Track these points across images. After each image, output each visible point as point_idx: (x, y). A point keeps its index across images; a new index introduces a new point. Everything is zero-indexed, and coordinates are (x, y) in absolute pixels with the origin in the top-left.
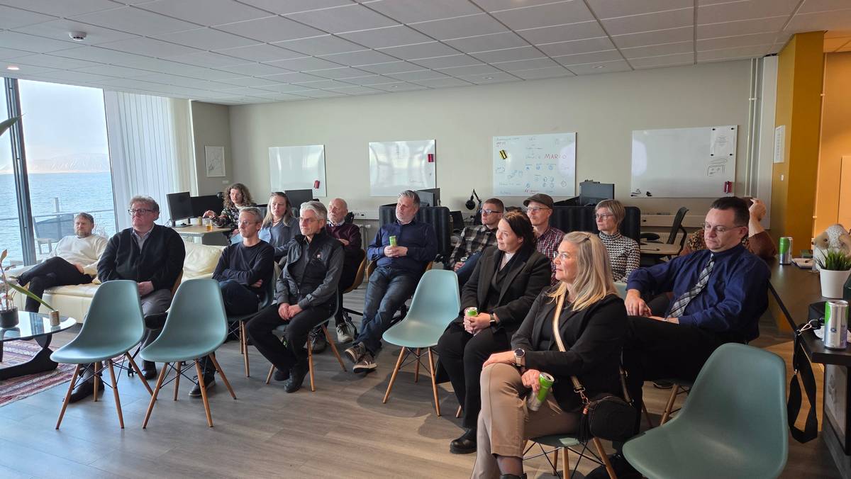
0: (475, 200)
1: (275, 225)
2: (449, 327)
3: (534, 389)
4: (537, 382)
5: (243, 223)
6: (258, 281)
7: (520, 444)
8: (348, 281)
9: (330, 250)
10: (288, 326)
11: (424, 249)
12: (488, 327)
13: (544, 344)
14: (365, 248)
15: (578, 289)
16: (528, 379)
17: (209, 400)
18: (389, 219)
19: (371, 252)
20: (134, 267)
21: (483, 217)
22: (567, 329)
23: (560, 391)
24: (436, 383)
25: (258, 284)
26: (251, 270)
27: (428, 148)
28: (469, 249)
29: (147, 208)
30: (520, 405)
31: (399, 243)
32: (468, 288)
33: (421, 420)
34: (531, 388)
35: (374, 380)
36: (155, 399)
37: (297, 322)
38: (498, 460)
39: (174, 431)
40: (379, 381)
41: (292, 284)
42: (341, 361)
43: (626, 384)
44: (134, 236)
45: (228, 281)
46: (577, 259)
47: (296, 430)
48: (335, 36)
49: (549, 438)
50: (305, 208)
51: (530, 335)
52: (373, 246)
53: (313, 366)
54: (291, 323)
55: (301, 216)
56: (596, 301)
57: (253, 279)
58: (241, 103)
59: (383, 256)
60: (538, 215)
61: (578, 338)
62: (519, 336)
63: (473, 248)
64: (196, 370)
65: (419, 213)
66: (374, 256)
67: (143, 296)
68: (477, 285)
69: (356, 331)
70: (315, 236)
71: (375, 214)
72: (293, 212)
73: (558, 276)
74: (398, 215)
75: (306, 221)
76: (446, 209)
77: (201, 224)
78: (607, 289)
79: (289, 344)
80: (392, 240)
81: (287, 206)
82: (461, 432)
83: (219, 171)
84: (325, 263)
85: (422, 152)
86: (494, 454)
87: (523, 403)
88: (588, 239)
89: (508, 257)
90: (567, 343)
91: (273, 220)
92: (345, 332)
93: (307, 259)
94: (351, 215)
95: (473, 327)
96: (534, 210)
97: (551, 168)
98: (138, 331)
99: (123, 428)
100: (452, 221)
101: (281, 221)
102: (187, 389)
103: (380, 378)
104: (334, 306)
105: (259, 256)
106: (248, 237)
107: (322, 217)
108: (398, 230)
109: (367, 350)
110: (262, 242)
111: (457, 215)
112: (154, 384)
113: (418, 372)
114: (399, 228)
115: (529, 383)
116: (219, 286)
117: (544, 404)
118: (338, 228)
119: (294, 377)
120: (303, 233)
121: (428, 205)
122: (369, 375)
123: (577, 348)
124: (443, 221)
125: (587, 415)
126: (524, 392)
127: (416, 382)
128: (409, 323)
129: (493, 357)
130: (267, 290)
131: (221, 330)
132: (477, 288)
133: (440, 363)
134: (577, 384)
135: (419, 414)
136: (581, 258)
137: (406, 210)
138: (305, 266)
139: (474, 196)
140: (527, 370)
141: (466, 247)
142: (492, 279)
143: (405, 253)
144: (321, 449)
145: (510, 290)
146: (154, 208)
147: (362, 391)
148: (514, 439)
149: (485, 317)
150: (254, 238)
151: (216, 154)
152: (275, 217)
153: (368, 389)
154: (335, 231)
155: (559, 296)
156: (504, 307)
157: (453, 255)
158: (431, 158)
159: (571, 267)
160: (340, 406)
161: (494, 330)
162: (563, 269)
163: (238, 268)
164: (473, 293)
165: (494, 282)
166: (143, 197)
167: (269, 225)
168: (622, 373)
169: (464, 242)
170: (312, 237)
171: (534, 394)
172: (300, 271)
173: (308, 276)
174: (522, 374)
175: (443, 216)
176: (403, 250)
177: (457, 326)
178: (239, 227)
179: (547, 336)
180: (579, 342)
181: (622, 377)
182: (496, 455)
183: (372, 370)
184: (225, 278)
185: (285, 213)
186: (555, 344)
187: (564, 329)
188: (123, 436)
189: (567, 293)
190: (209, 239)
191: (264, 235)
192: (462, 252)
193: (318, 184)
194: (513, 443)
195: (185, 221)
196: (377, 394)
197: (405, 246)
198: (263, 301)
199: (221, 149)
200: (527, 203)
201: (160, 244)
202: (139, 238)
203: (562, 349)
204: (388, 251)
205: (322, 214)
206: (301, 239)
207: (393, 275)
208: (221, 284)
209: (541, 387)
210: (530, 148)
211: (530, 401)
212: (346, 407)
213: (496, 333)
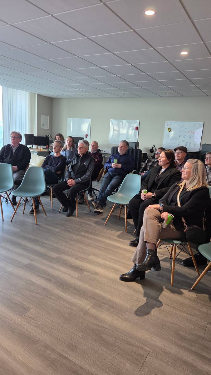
0: (154, 149)
1: (67, 150)
2: (134, 197)
3: (165, 219)
4: (166, 217)
5: (55, 147)
6: (59, 171)
7: (156, 239)
8: (95, 176)
9: (89, 161)
10: (69, 190)
11: (129, 166)
12: (151, 198)
13: (172, 203)
14: (104, 163)
15: (190, 183)
16: (163, 215)
17: (37, 215)
18: (115, 153)
19: (106, 165)
20: (11, 159)
21: (156, 155)
22: (183, 198)
23: (176, 222)
24: (126, 219)
25: (59, 172)
26: (56, 166)
27: (136, 125)
28: (148, 169)
29: (17, 137)
30: (158, 225)
31: (118, 162)
32: (144, 182)
33: (119, 233)
34: (164, 219)
35: (102, 216)
36: (15, 212)
37: (73, 189)
38: (147, 244)
39: (23, 224)
40: (104, 217)
41: (72, 173)
42: (89, 208)
43: (204, 223)
44: (12, 147)
45: (47, 169)
46: (191, 170)
47: (69, 230)
48: (101, 68)
49: (168, 240)
50: (80, 143)
51: (167, 200)
52: (107, 163)
53: (78, 208)
54: (71, 188)
55: (78, 146)
56: (197, 188)
57: (57, 170)
58: (58, 97)
59: (111, 167)
60: (180, 155)
61: (187, 202)
62: (162, 200)
63: (150, 168)
64: (32, 203)
65: (128, 150)
66: (107, 167)
67: (14, 172)
68: (148, 181)
69: (96, 197)
70: (84, 155)
71: (109, 151)
72: (75, 146)
73: (182, 177)
74: (119, 151)
75: (80, 148)
76: (141, 151)
77: (37, 148)
78: (202, 184)
79: (69, 197)
80: (115, 161)
81: (73, 142)
82: (134, 239)
83: (46, 127)
84: (87, 166)
85: (133, 126)
86: (145, 241)
87: (160, 224)
88: (197, 162)
89: (163, 170)
90: (182, 203)
91: (67, 148)
92: (91, 197)
93: (79, 164)
94: (99, 150)
95: (145, 197)
96: (178, 153)
97: (190, 137)
98: (11, 185)
99: (3, 220)
100: (142, 156)
101: (70, 149)
102: (28, 209)
103: (104, 216)
104: (89, 184)
105: (60, 161)
106: (56, 153)
107: (87, 147)
108: (119, 157)
109: (100, 204)
110: (62, 156)
111: (145, 155)
112: (16, 207)
113: (120, 215)
114: (119, 156)
115: (163, 217)
116: (43, 170)
117: (168, 226)
118: (93, 154)
119: (70, 211)
120: (79, 153)
121: (133, 148)
122: (100, 214)
123: (186, 206)
124: (138, 156)
125: (185, 232)
126: (161, 220)
127: (119, 219)
128: (119, 194)
129: (150, 206)
130: (62, 175)
131: (42, 188)
132: (148, 183)
133: (129, 211)
134: (183, 220)
135: (118, 231)
136: (193, 169)
137: (123, 148)
138: (78, 167)
139: (154, 147)
140: (163, 212)
141: (147, 168)
142: (155, 179)
143: (120, 167)
144: (78, 238)
145: (162, 183)
146: (20, 137)
147: (96, 220)
148: (154, 237)
149: (150, 194)
150: (59, 153)
151: (45, 119)
152: (68, 147)
153: (99, 219)
154: (92, 155)
155: (182, 185)
156: (159, 190)
157: (141, 170)
158: (137, 128)
159: (189, 173)
160: (87, 224)
161: (153, 199)
162: (185, 174)
163: (51, 165)
164: (146, 184)
165: (156, 180)
166: (16, 132)
167: (65, 150)
168: (203, 219)
169: (146, 165)
170: (82, 155)
171: (165, 221)
172: (76, 168)
173: (79, 171)
174: (161, 213)
175: (139, 154)
176: (120, 166)
177: (138, 197)
178: (53, 148)
179: (174, 201)
180: (187, 203)
181: (203, 220)
182: (146, 242)
183: (101, 213)
184: (46, 168)
185: (72, 146)
186: (177, 204)
187: (181, 198)
188: (3, 223)
189: (186, 184)
190: (40, 154)
191: (62, 153)
192: (145, 169)
193: (87, 136)
194: (153, 238)
195: (31, 146)
196: (102, 221)
197: (120, 164)
198: (60, 180)
199: (48, 117)
200: (175, 150)
201: (22, 152)
202: (13, 148)
203: (179, 205)
204: (113, 165)
205: (87, 145)
206: (78, 155)
207: (114, 175)
208: (44, 169)
209: (168, 219)
210: (182, 128)
211: (163, 224)
212: (89, 224)
213: (154, 200)
